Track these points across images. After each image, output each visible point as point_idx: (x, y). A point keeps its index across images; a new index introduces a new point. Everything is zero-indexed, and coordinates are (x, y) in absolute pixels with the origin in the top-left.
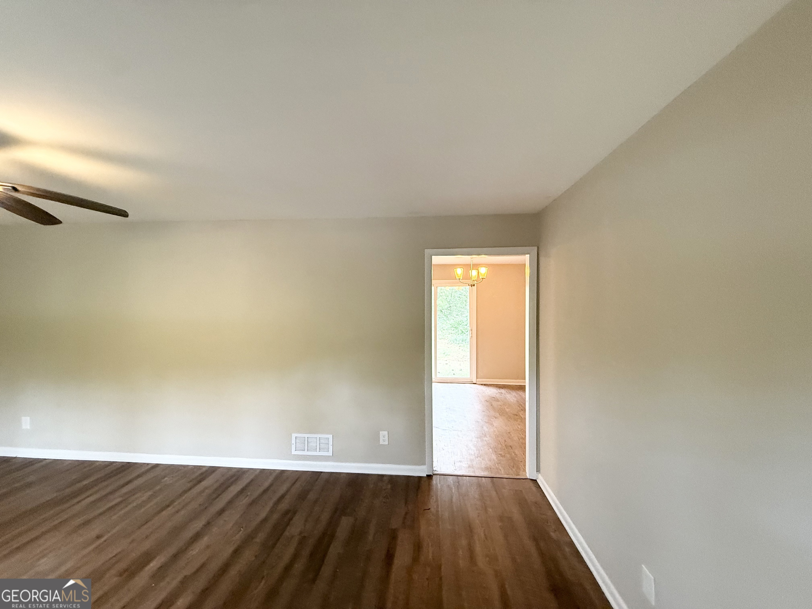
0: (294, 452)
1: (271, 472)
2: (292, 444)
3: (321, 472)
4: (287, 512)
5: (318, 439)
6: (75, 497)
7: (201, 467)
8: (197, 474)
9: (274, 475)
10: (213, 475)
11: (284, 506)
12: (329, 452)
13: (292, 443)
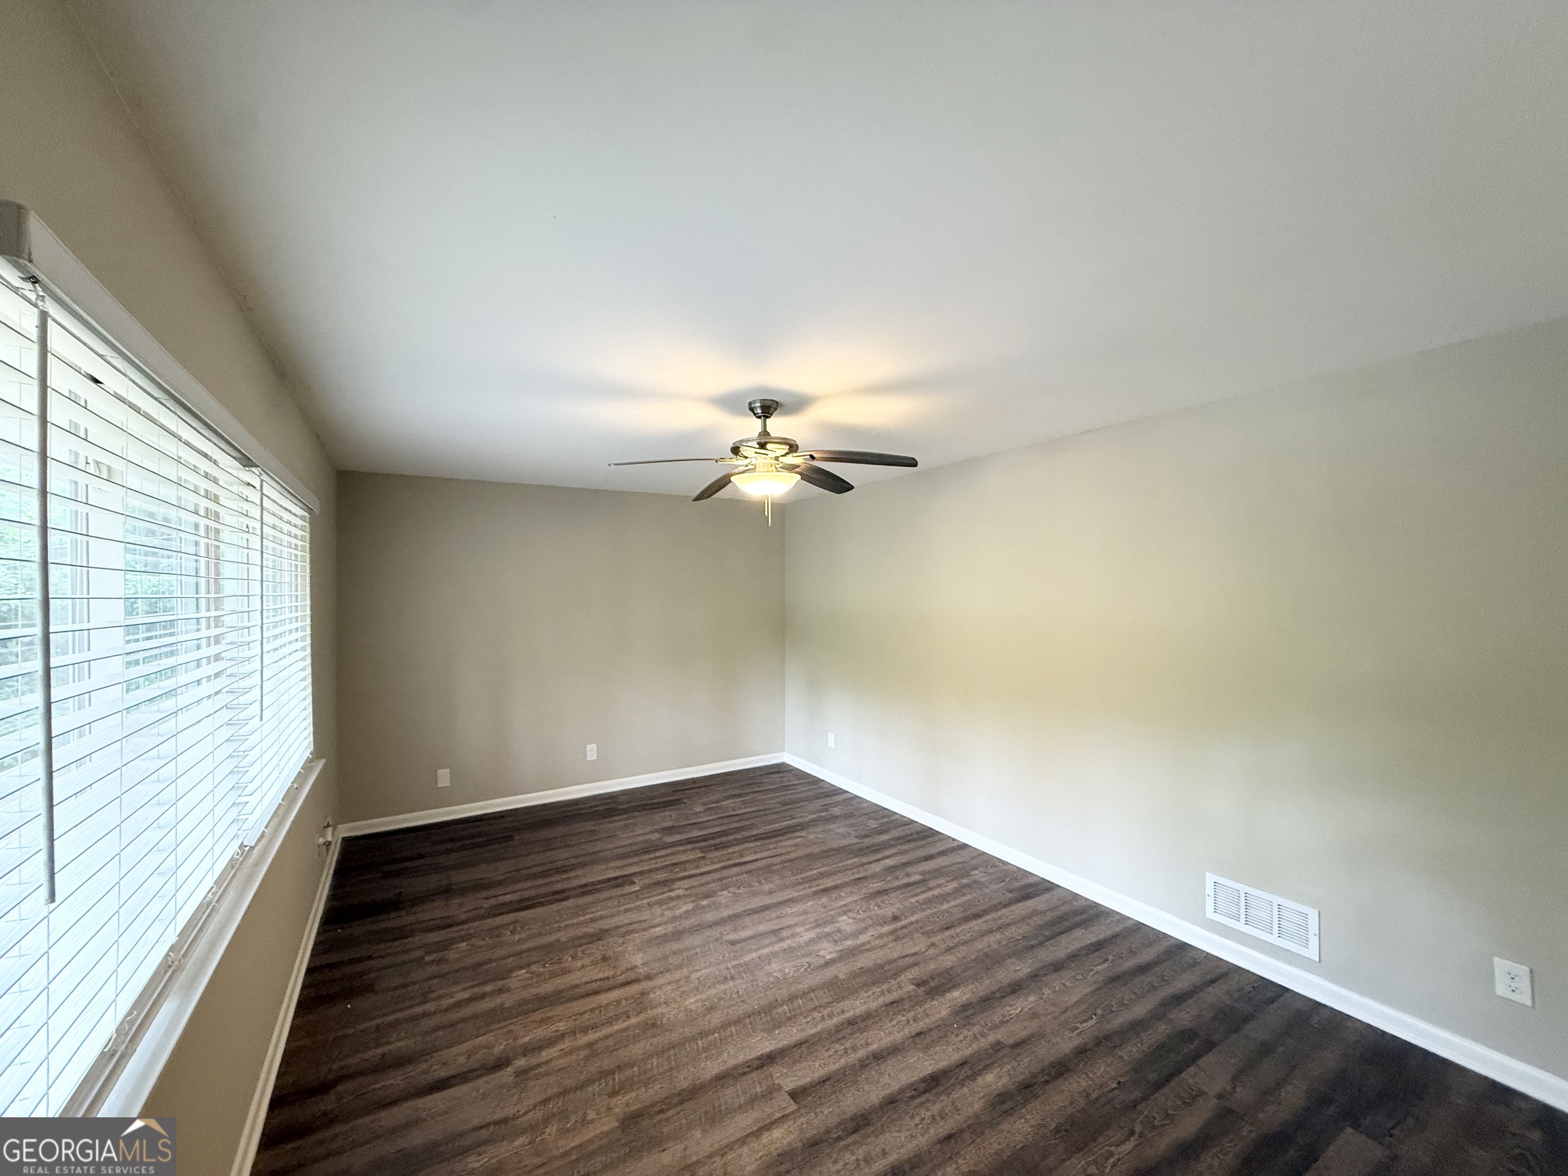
0: (1210, 914)
1: (1160, 936)
2: (1207, 897)
3: (1288, 990)
4: (1188, 1035)
5: (1275, 907)
6: (875, 851)
7: (1028, 874)
8: (1022, 883)
9: (1165, 944)
10: (1047, 896)
11: (1184, 1017)
12: (1307, 948)
13: (1207, 893)
